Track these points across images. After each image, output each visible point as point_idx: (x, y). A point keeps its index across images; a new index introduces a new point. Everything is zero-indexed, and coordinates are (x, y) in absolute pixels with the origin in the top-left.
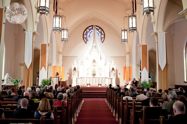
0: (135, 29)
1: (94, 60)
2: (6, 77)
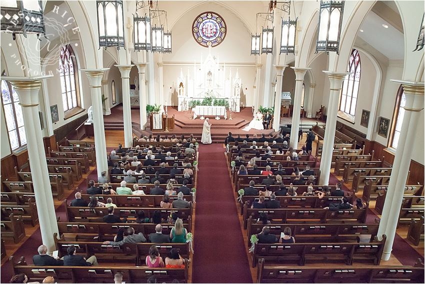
0: (271, 50)
1: (210, 72)
2: (91, 111)
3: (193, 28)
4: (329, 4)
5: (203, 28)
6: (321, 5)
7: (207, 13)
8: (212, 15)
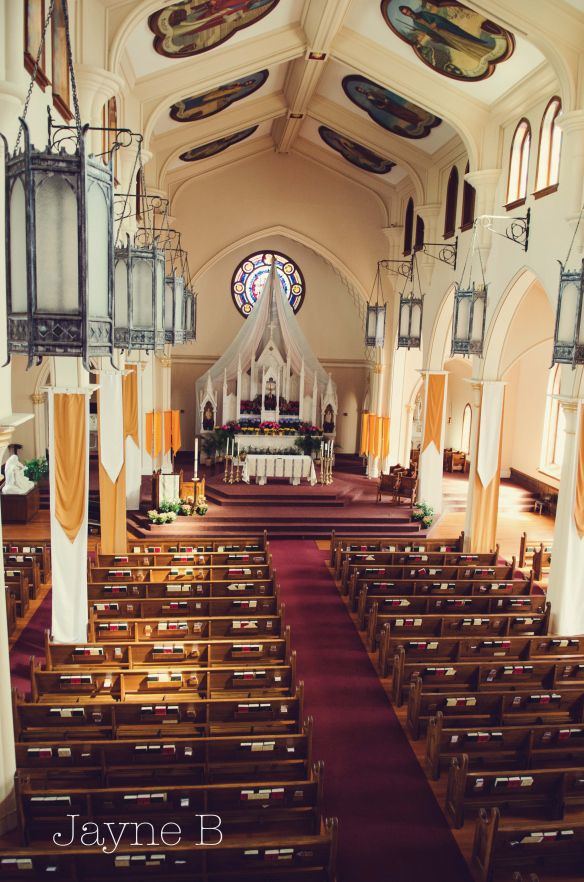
3: (233, 284)
4: (578, 275)
5: (254, 286)
6: (562, 276)
7: (265, 252)
8: (274, 259)
